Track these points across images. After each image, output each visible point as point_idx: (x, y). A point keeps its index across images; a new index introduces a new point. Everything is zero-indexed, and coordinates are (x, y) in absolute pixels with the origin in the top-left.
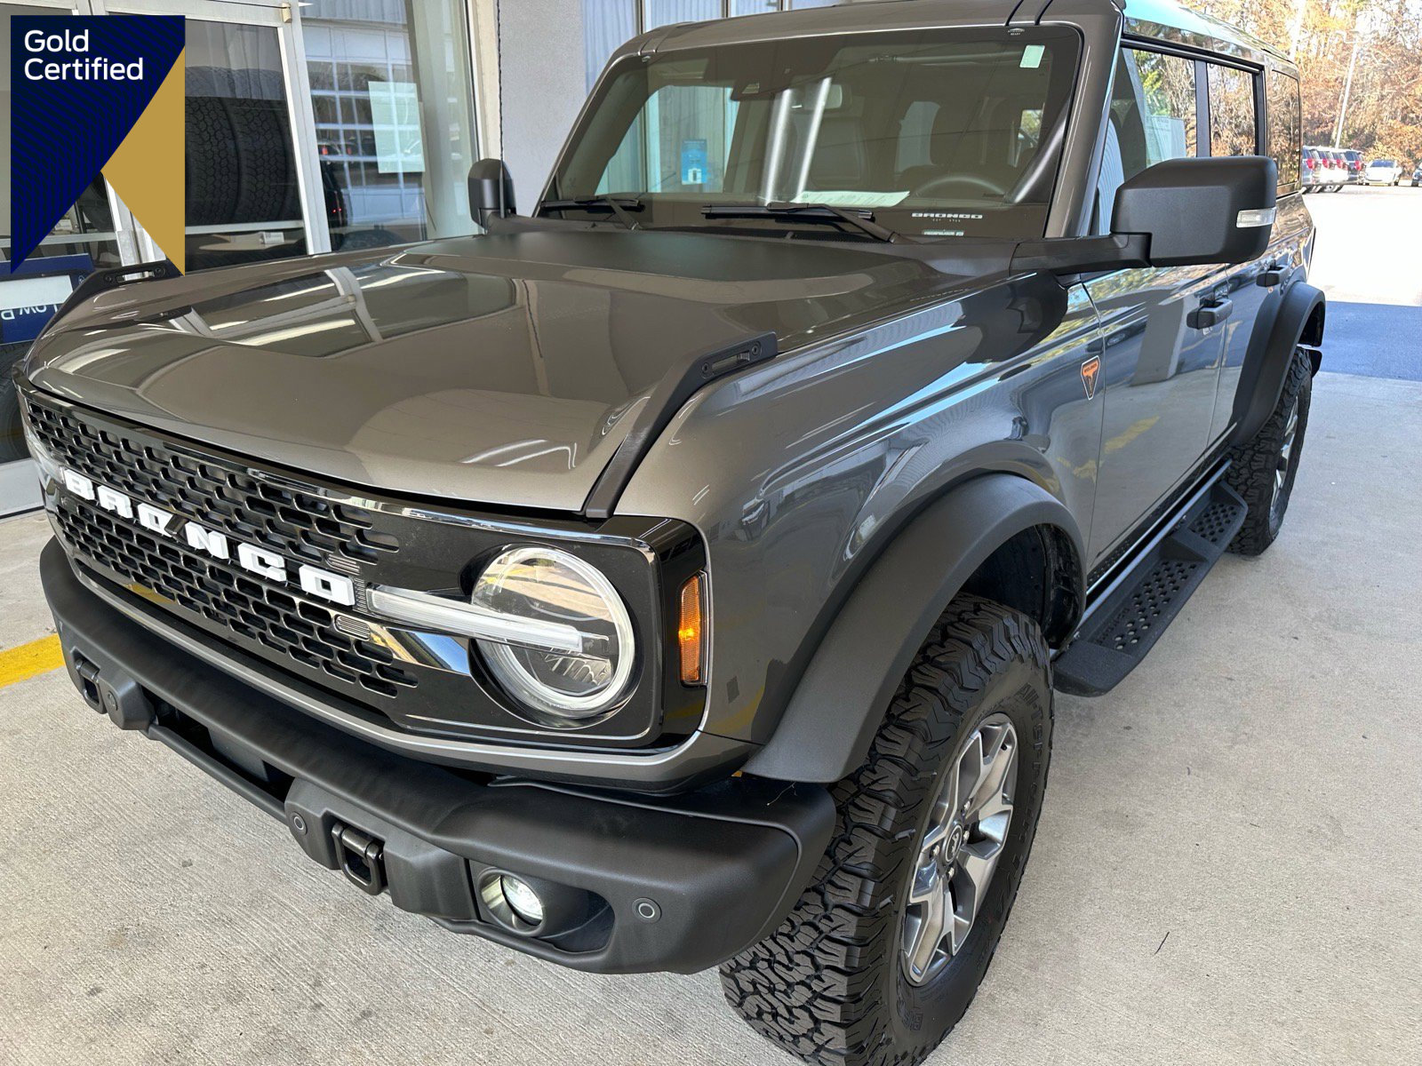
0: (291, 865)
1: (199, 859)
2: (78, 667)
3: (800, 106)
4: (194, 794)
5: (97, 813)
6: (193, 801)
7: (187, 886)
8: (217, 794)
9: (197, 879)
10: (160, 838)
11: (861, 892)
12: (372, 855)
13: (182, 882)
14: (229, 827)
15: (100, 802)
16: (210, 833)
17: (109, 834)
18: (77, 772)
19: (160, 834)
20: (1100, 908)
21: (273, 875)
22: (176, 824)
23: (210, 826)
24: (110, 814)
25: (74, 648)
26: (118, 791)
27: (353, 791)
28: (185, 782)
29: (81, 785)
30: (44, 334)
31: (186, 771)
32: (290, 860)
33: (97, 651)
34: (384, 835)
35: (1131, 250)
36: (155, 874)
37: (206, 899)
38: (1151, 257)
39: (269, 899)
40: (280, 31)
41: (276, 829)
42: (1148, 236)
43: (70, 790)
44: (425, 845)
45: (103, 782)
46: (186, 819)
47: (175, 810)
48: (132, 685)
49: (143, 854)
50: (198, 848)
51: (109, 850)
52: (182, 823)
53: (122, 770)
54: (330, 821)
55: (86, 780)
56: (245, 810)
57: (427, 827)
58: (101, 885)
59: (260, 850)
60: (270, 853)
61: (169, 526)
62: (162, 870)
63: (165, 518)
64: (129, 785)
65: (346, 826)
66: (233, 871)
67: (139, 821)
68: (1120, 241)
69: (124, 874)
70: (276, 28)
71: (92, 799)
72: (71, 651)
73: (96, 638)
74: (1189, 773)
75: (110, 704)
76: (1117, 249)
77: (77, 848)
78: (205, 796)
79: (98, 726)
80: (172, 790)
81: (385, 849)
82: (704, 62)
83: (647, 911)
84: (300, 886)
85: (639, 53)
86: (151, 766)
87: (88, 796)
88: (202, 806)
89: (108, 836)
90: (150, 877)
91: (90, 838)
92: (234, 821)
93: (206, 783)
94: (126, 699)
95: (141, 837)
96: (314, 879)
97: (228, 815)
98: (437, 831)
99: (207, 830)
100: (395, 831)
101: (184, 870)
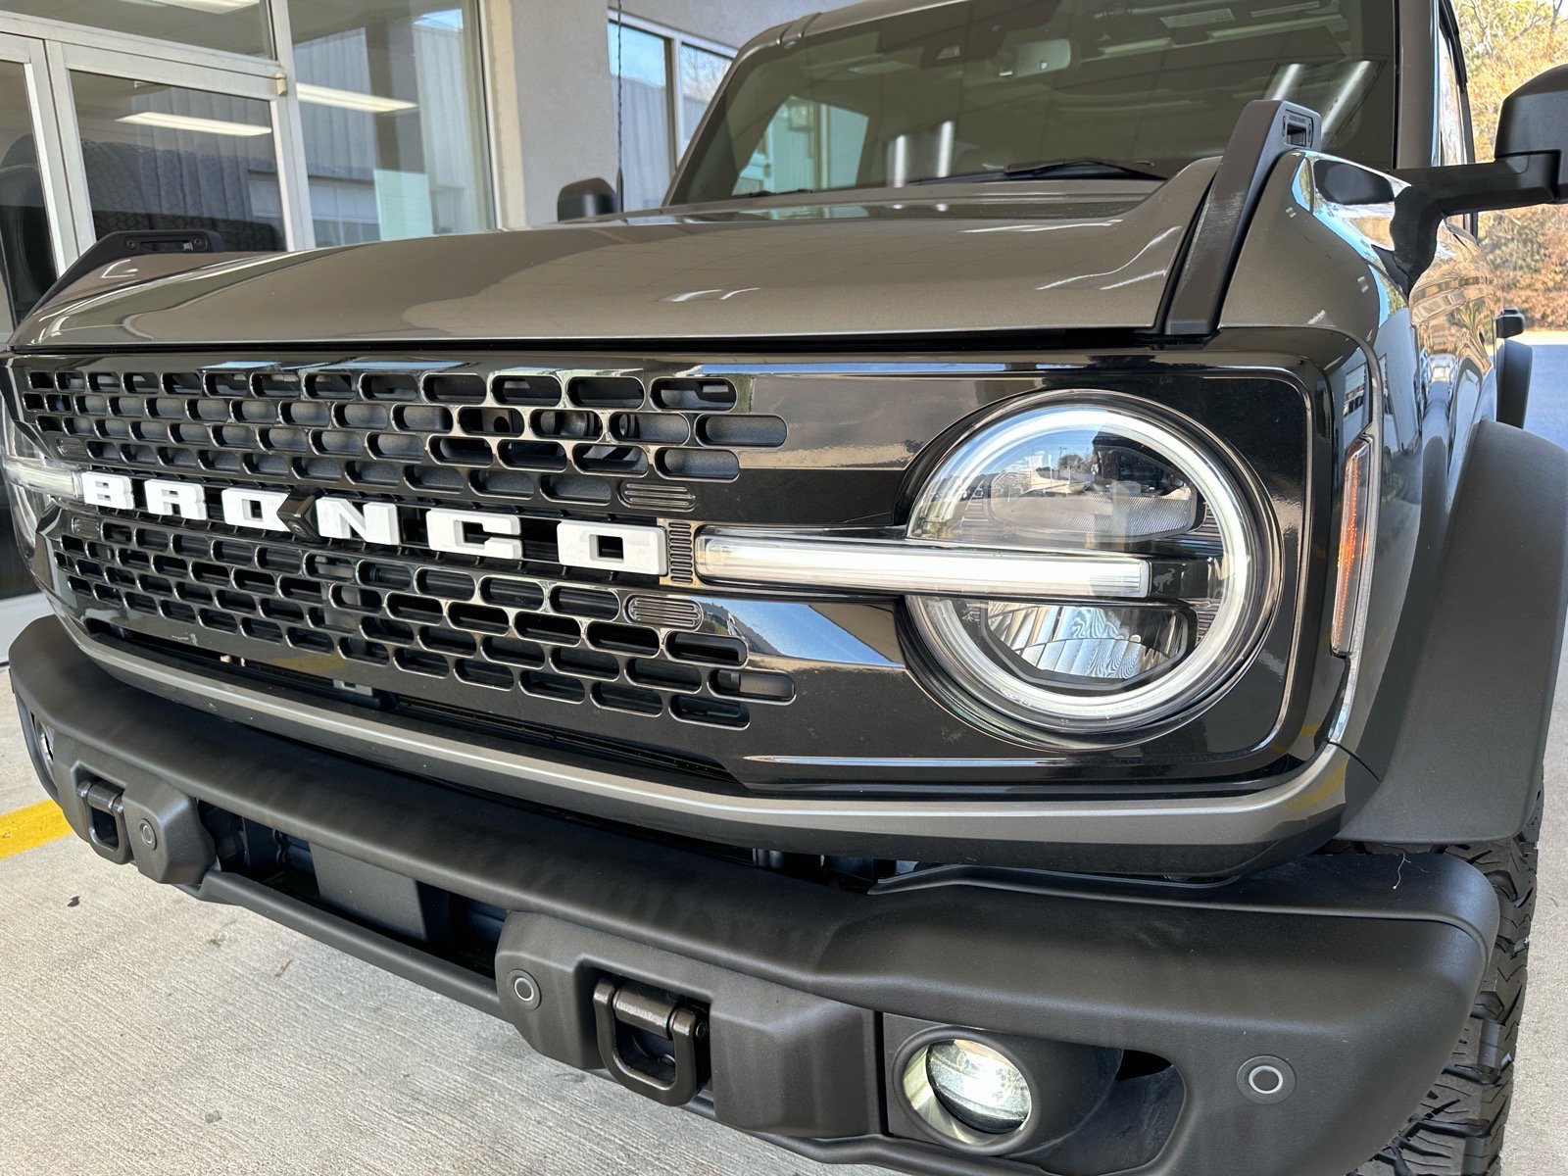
0: (374, 1108)
1: (231, 1109)
2: (84, 793)
3: (1010, 73)
4: (210, 1017)
5: (66, 1053)
6: (209, 1027)
7: (218, 1151)
8: (244, 1015)
9: (232, 1139)
10: (166, 1083)
11: (1483, 1043)
12: (682, 1028)
13: (209, 1146)
14: (269, 1060)
15: (69, 1037)
16: (241, 1070)
17: (88, 1082)
18: (30, 998)
19: (167, 1077)
20: (1547, 1085)
21: (349, 1126)
22: (189, 1061)
23: (241, 1060)
24: (85, 1052)
25: (77, 763)
26: (95, 1019)
27: (637, 916)
28: (194, 1001)
29: (39, 1015)
30: (37, 310)
31: (192, 986)
32: (370, 1102)
33: (119, 759)
34: (709, 988)
35: (1532, 175)
36: (165, 1136)
37: (250, 1168)
38: (1561, 181)
39: (348, 1161)
40: (273, 105)
41: (340, 1059)
42: (1555, 156)
43: (22, 1022)
44: (794, 997)
45: (71, 1008)
46: (202, 1052)
47: (184, 1041)
48: (182, 805)
49: (143, 1108)
50: (227, 1094)
51: (89, 1105)
52: (197, 1059)
53: (98, 991)
54: (590, 976)
55: (45, 1007)
56: (289, 1035)
57: (802, 962)
58: (82, 1159)
59: (321, 1091)
60: (338, 1093)
61: (284, 513)
62: (176, 1129)
63: (272, 502)
64: (111, 1011)
65: (621, 983)
66: (288, 1125)
67: (132, 1061)
68: (1516, 164)
69: (118, 1140)
70: (268, 101)
71: (57, 1033)
72: (72, 770)
73: (118, 741)
74: (1557, 905)
75: (143, 840)
76: (1515, 176)
77: (38, 1105)
78: (226, 1019)
79: (57, 934)
80: (175, 1013)
81: (713, 1013)
82: (874, 36)
83: (1267, 1080)
84: (392, 1139)
85: (778, 42)
86: (142, 983)
87: (51, 1029)
88: (223, 1033)
89: (85, 1084)
90: (157, 1142)
91: (59, 1090)
92: (275, 1051)
93: (225, 1001)
94: (171, 829)
95: (138, 1083)
96: (412, 1127)
97: (266, 1044)
98: (823, 966)
99: (236, 1066)
100: (726, 979)
101: (210, 1127)
